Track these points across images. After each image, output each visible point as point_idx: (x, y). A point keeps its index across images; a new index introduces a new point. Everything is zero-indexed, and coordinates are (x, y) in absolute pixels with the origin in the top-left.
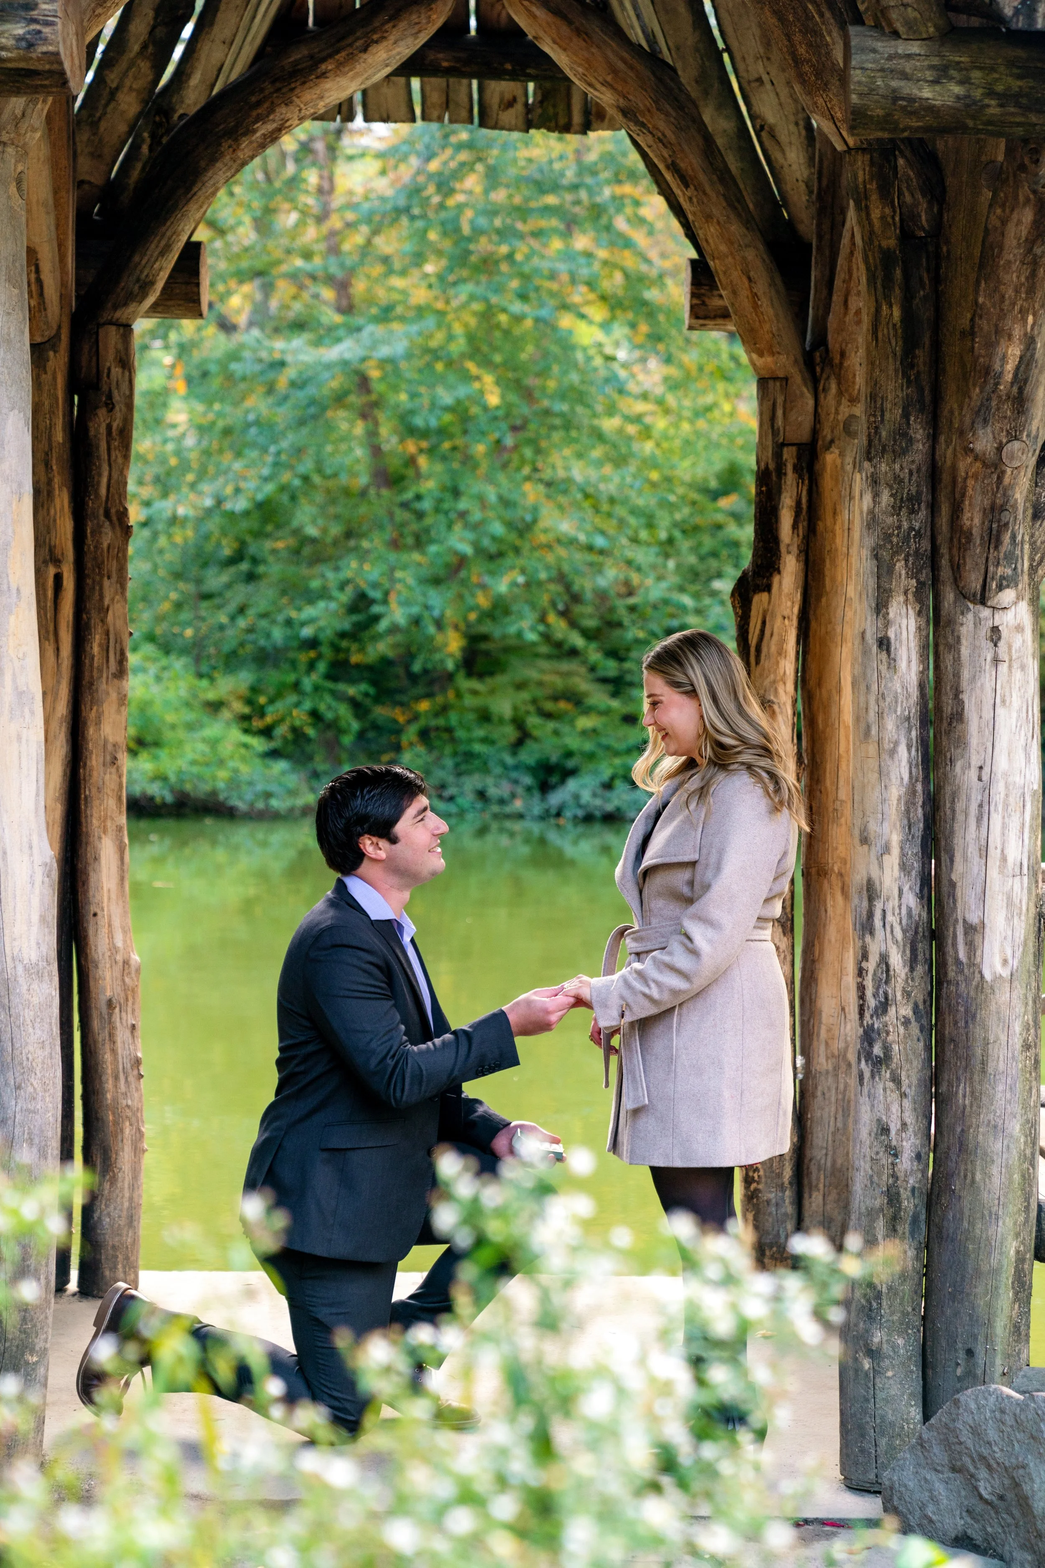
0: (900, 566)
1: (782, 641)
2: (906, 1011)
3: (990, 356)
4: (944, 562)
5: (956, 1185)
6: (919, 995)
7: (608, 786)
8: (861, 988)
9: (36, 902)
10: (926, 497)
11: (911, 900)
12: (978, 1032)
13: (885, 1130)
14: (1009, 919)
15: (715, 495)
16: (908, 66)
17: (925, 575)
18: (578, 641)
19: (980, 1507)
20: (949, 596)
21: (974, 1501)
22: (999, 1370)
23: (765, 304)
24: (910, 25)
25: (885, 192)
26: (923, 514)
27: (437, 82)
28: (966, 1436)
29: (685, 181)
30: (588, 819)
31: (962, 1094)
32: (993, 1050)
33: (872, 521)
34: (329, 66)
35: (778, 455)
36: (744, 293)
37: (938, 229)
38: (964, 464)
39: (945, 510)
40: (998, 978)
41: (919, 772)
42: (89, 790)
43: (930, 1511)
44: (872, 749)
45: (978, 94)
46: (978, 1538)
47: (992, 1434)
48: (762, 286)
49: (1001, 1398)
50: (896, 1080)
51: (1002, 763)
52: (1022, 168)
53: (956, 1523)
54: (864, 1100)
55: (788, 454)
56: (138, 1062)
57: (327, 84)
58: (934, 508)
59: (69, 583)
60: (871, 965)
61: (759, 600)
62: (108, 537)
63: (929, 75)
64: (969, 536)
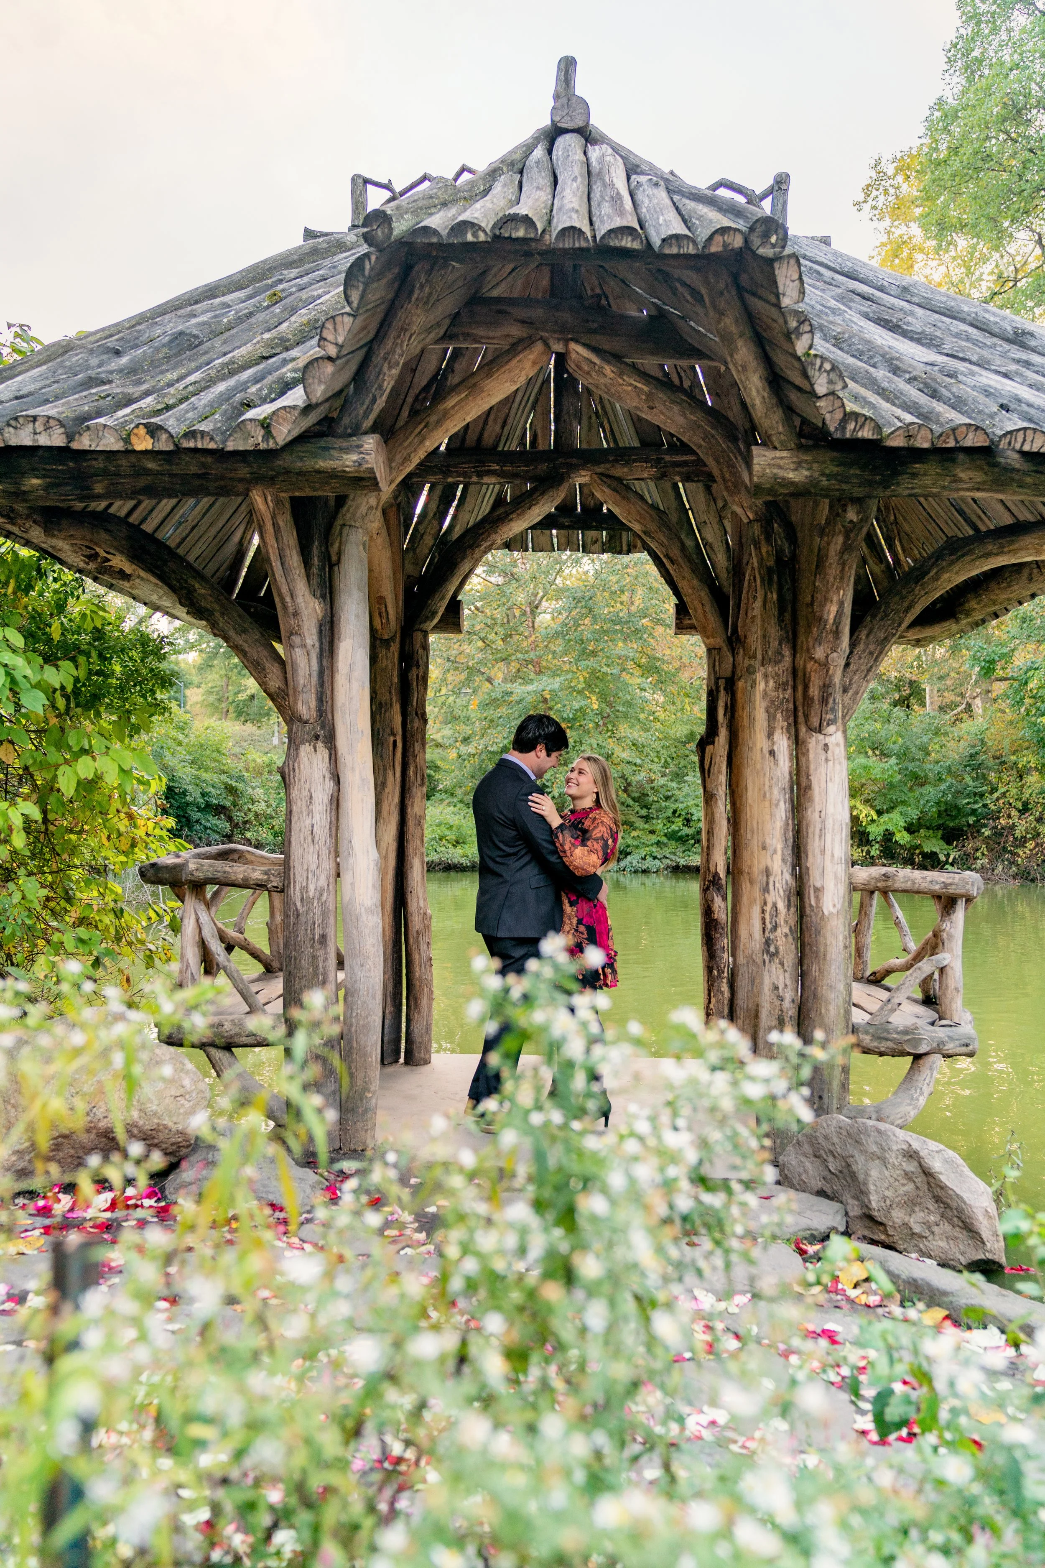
0: (779, 716)
1: (720, 767)
2: (786, 930)
3: (822, 611)
4: (800, 714)
5: (812, 1015)
6: (792, 922)
7: (644, 859)
8: (764, 919)
9: (370, 878)
10: (791, 683)
11: (787, 876)
12: (821, 940)
13: (776, 988)
14: (836, 885)
15: (684, 744)
16: (781, 463)
17: (791, 720)
18: (631, 803)
19: (829, 1176)
20: (803, 729)
21: (826, 1173)
22: (835, 1106)
23: (709, 615)
24: (781, 442)
25: (768, 539)
26: (790, 691)
27: (564, 532)
28: (821, 1140)
29: (672, 562)
30: (636, 872)
31: (814, 970)
32: (829, 949)
33: (765, 694)
34: (514, 516)
35: (717, 683)
36: (700, 611)
37: (794, 557)
38: (810, 665)
39: (800, 689)
40: (831, 914)
41: (790, 815)
42: (408, 836)
43: (804, 1177)
44: (767, 804)
45: (816, 475)
46: (829, 1192)
47: (836, 1140)
48: (708, 608)
49: (839, 1121)
50: (782, 964)
51: (831, 809)
52: (838, 515)
53: (818, 1184)
54: (766, 973)
55: (722, 683)
56: (430, 959)
57: (513, 524)
58: (795, 688)
59: (400, 744)
60: (768, 908)
61: (709, 749)
62: (417, 723)
63: (792, 466)
64: (812, 699)
